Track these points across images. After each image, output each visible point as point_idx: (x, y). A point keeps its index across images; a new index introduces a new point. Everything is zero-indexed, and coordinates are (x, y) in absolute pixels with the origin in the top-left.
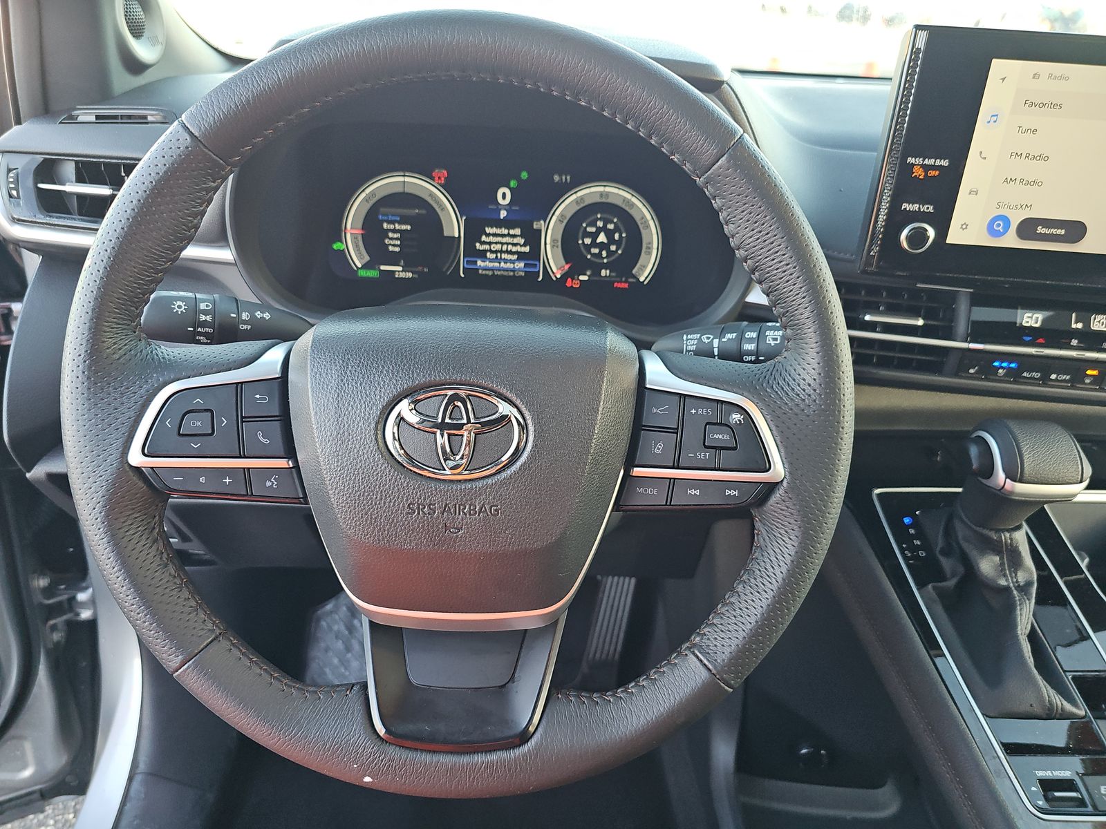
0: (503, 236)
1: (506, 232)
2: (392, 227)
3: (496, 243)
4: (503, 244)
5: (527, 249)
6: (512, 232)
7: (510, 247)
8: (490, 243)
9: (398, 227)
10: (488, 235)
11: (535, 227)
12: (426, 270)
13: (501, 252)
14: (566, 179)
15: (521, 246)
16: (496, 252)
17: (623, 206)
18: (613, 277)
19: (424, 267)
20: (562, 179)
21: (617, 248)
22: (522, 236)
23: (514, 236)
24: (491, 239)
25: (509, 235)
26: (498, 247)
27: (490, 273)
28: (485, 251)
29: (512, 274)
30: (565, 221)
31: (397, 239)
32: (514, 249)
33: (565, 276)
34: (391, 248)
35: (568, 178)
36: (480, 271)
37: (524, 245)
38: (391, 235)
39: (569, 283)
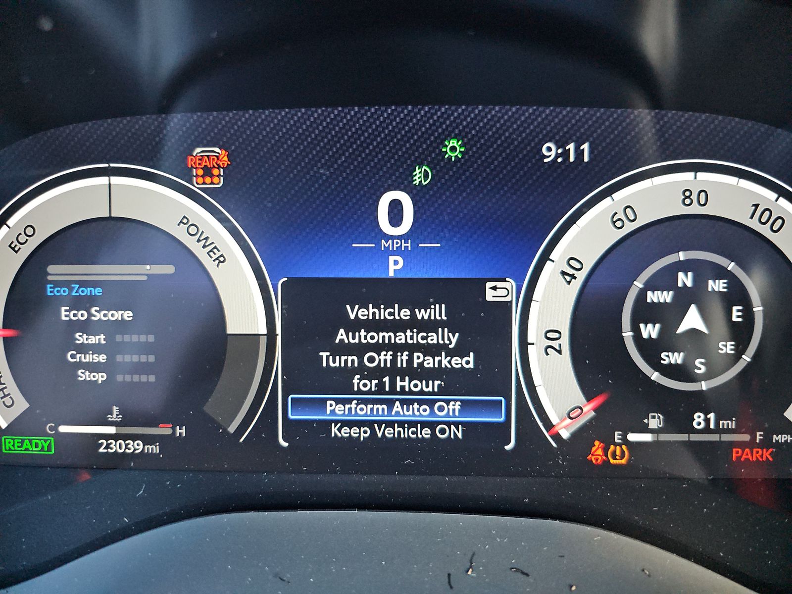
0: (397, 326)
1: (405, 314)
2: (82, 315)
3: (378, 348)
4: (396, 349)
5: (469, 362)
6: (421, 314)
7: (418, 358)
8: (360, 350)
9: (98, 315)
10: (354, 326)
11: (490, 296)
12: (181, 431)
13: (394, 371)
14: (579, 153)
15: (451, 353)
16: (377, 373)
17: (754, 224)
18: (728, 431)
19: (175, 423)
20: (566, 153)
21: (736, 346)
22: (451, 325)
23: (429, 326)
24: (363, 337)
25: (413, 324)
26: (386, 357)
27: (364, 433)
28: (347, 373)
29: (426, 433)
30: (581, 276)
31: (96, 349)
32: (430, 362)
33: (583, 436)
34: (84, 375)
35: (586, 147)
36: (334, 430)
37: (460, 351)
38: (81, 338)
39: (597, 452)
